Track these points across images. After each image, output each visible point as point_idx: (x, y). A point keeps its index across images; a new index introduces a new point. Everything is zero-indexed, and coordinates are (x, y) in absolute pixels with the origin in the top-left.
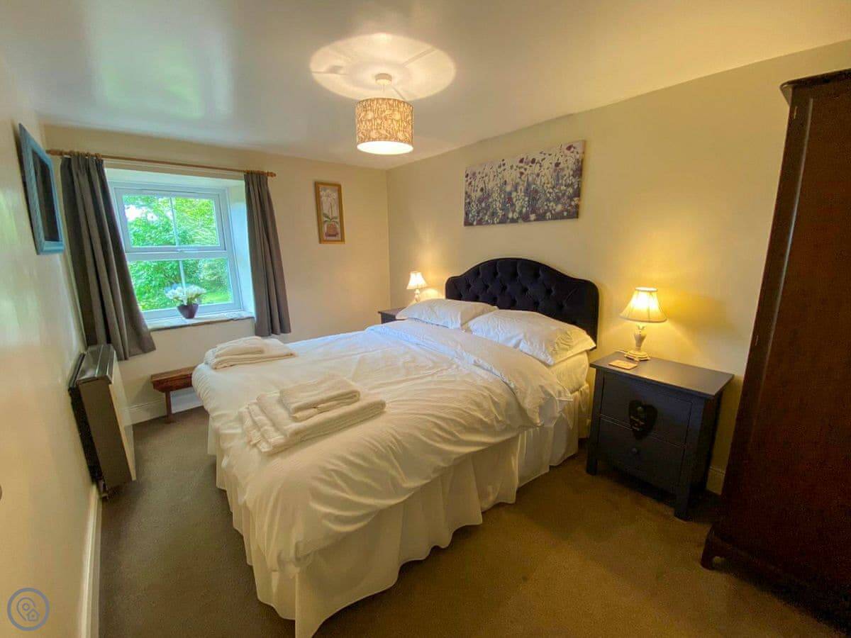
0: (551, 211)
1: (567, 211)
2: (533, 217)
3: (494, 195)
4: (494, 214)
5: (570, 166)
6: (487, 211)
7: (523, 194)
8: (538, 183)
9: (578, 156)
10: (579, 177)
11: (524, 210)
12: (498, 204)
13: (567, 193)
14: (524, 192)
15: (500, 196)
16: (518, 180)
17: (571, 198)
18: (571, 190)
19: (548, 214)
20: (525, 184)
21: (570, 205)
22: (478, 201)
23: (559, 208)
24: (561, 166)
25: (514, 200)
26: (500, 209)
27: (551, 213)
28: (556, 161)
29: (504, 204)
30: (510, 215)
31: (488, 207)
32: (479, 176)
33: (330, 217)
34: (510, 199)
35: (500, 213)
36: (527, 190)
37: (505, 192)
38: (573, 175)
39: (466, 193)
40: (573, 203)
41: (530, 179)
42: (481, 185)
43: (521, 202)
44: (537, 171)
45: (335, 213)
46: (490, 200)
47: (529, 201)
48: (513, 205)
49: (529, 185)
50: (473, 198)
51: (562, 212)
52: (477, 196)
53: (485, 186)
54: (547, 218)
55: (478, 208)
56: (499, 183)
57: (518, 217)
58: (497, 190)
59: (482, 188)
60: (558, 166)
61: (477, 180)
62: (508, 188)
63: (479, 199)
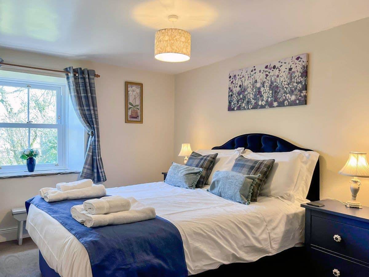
0: (287, 100)
1: (298, 99)
2: (275, 104)
3: (248, 90)
4: (248, 102)
5: (299, 71)
6: (244, 100)
7: (268, 89)
8: (278, 81)
9: (304, 64)
10: (305, 78)
11: (269, 99)
12: (251, 95)
13: (298, 88)
14: (269, 87)
15: (253, 90)
16: (265, 80)
17: (301, 91)
18: (300, 86)
19: (286, 102)
20: (270, 82)
21: (300, 96)
23: (293, 98)
24: (293, 70)
25: (262, 93)
26: (253, 99)
27: (288, 102)
28: (289, 68)
29: (255, 96)
30: (260, 103)
31: (244, 97)
32: (238, 77)
33: (134, 105)
34: (260, 92)
35: (253, 102)
36: (271, 86)
37: (256, 87)
38: (301, 76)
39: (230, 88)
40: (302, 95)
41: (273, 79)
42: (240, 83)
43: (267, 94)
44: (277, 73)
45: (138, 103)
46: (246, 93)
47: (272, 93)
48: (261, 96)
49: (272, 83)
50: (234, 92)
51: (295, 100)
52: (237, 90)
53: (243, 84)
54: (286, 104)
55: (237, 99)
56: (252, 82)
57: (265, 104)
58: (251, 87)
59: (240, 85)
60: (291, 70)
61: (237, 80)
62: (258, 85)
63: (238, 92)
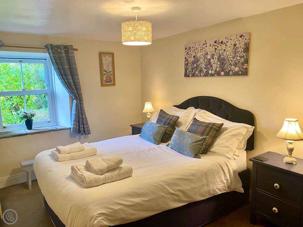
0: (232, 71)
1: (241, 71)
2: (222, 73)
3: (200, 60)
4: (201, 71)
5: (242, 47)
6: (197, 69)
8: (225, 55)
9: (246, 41)
10: (247, 53)
11: (218, 69)
12: (203, 65)
13: (241, 61)
14: (217, 59)
15: (204, 61)
16: (214, 53)
17: (243, 64)
18: (243, 59)
20: (218, 55)
21: (243, 68)
22: (192, 63)
23: (237, 69)
24: (237, 46)
25: (212, 64)
26: (205, 68)
28: (234, 44)
29: (206, 65)
30: (210, 72)
31: (198, 66)
32: (192, 49)
33: (108, 72)
34: (210, 63)
35: (205, 70)
36: (219, 58)
37: (207, 58)
38: (243, 51)
39: (186, 58)
41: (221, 52)
42: (194, 54)
43: (216, 64)
44: (224, 48)
46: (199, 63)
47: (220, 64)
48: (211, 66)
49: (220, 55)
50: (190, 61)
51: (238, 71)
52: (192, 60)
53: (196, 55)
54: (230, 74)
55: (192, 67)
56: (203, 54)
57: (214, 73)
58: (203, 57)
59: (194, 56)
60: (236, 46)
61: (191, 52)
62: (209, 57)
63: (192, 62)
